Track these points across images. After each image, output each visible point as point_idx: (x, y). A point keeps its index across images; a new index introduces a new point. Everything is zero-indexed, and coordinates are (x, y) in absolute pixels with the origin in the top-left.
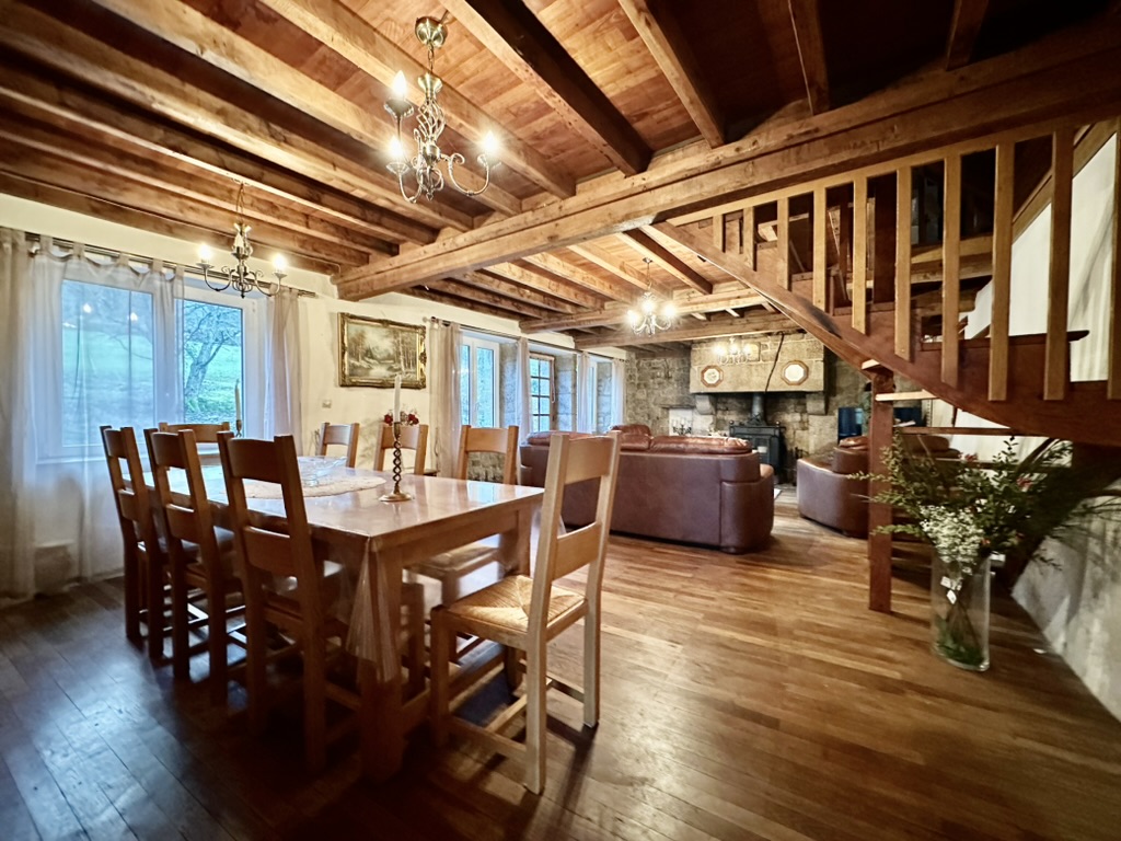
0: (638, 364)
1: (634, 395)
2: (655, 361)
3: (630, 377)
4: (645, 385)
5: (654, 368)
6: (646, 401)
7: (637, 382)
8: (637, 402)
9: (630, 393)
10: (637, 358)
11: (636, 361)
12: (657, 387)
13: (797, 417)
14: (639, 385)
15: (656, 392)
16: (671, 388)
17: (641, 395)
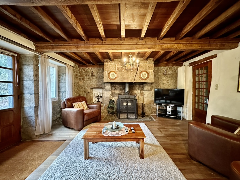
0: (79, 70)
1: (78, 83)
2: (87, 69)
3: (76, 75)
4: (83, 79)
5: (87, 72)
6: (83, 85)
7: (79, 77)
8: (79, 86)
9: (76, 82)
10: (79, 67)
11: (78, 69)
12: (88, 79)
13: (139, 92)
14: (80, 79)
15: (88, 82)
16: (94, 80)
17: (81, 83)
